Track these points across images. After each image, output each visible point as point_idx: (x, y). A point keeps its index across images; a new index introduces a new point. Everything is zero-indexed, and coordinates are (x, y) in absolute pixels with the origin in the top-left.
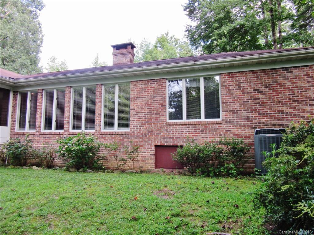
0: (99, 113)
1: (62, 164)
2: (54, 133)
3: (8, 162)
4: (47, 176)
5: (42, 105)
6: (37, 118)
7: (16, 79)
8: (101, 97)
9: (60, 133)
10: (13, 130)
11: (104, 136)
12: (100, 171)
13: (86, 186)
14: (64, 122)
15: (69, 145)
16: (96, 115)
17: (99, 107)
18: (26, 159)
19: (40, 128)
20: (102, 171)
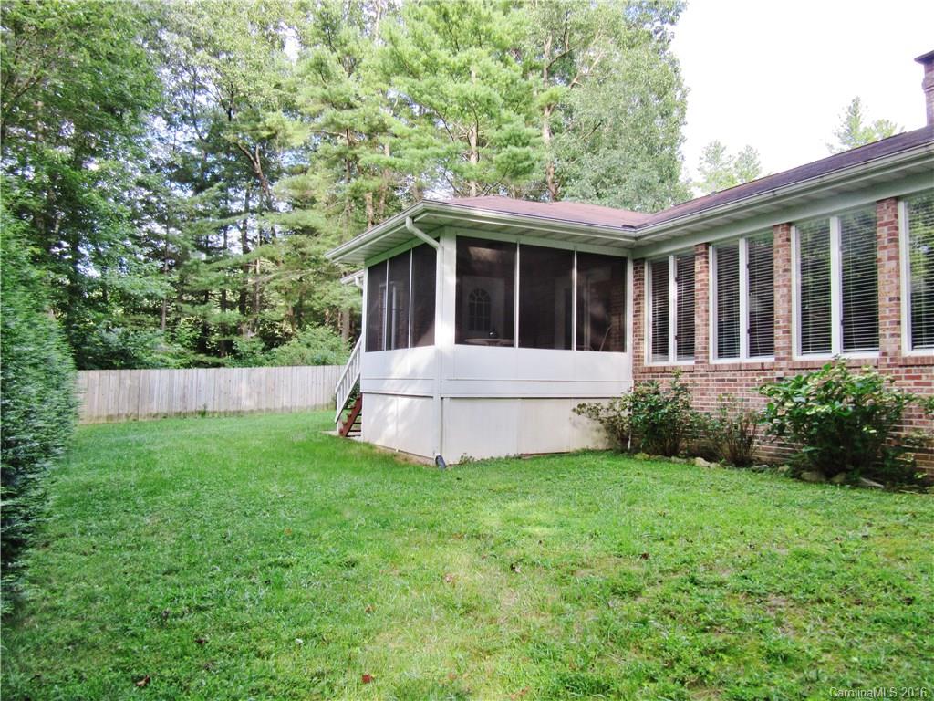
0: (893, 295)
1: (773, 455)
2: (747, 365)
3: (632, 444)
4: (740, 487)
5: (708, 289)
6: (698, 326)
7: (640, 227)
8: (897, 241)
9: (762, 364)
10: (639, 361)
11: (915, 371)
12: (907, 486)
13: (868, 531)
14: (776, 331)
15: (796, 399)
16: (880, 303)
17: (889, 277)
18: (676, 438)
19: (707, 352)
20: (915, 488)
